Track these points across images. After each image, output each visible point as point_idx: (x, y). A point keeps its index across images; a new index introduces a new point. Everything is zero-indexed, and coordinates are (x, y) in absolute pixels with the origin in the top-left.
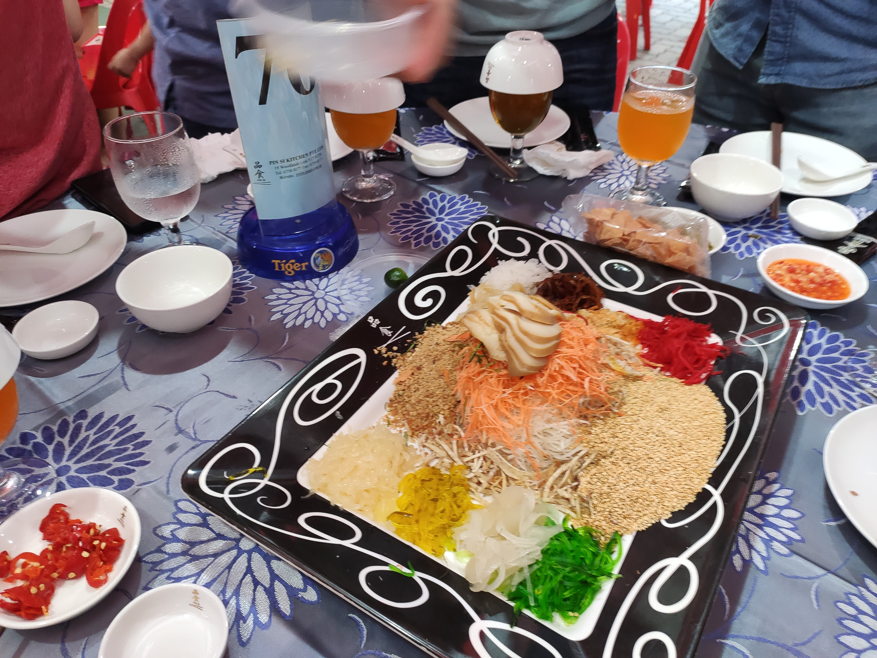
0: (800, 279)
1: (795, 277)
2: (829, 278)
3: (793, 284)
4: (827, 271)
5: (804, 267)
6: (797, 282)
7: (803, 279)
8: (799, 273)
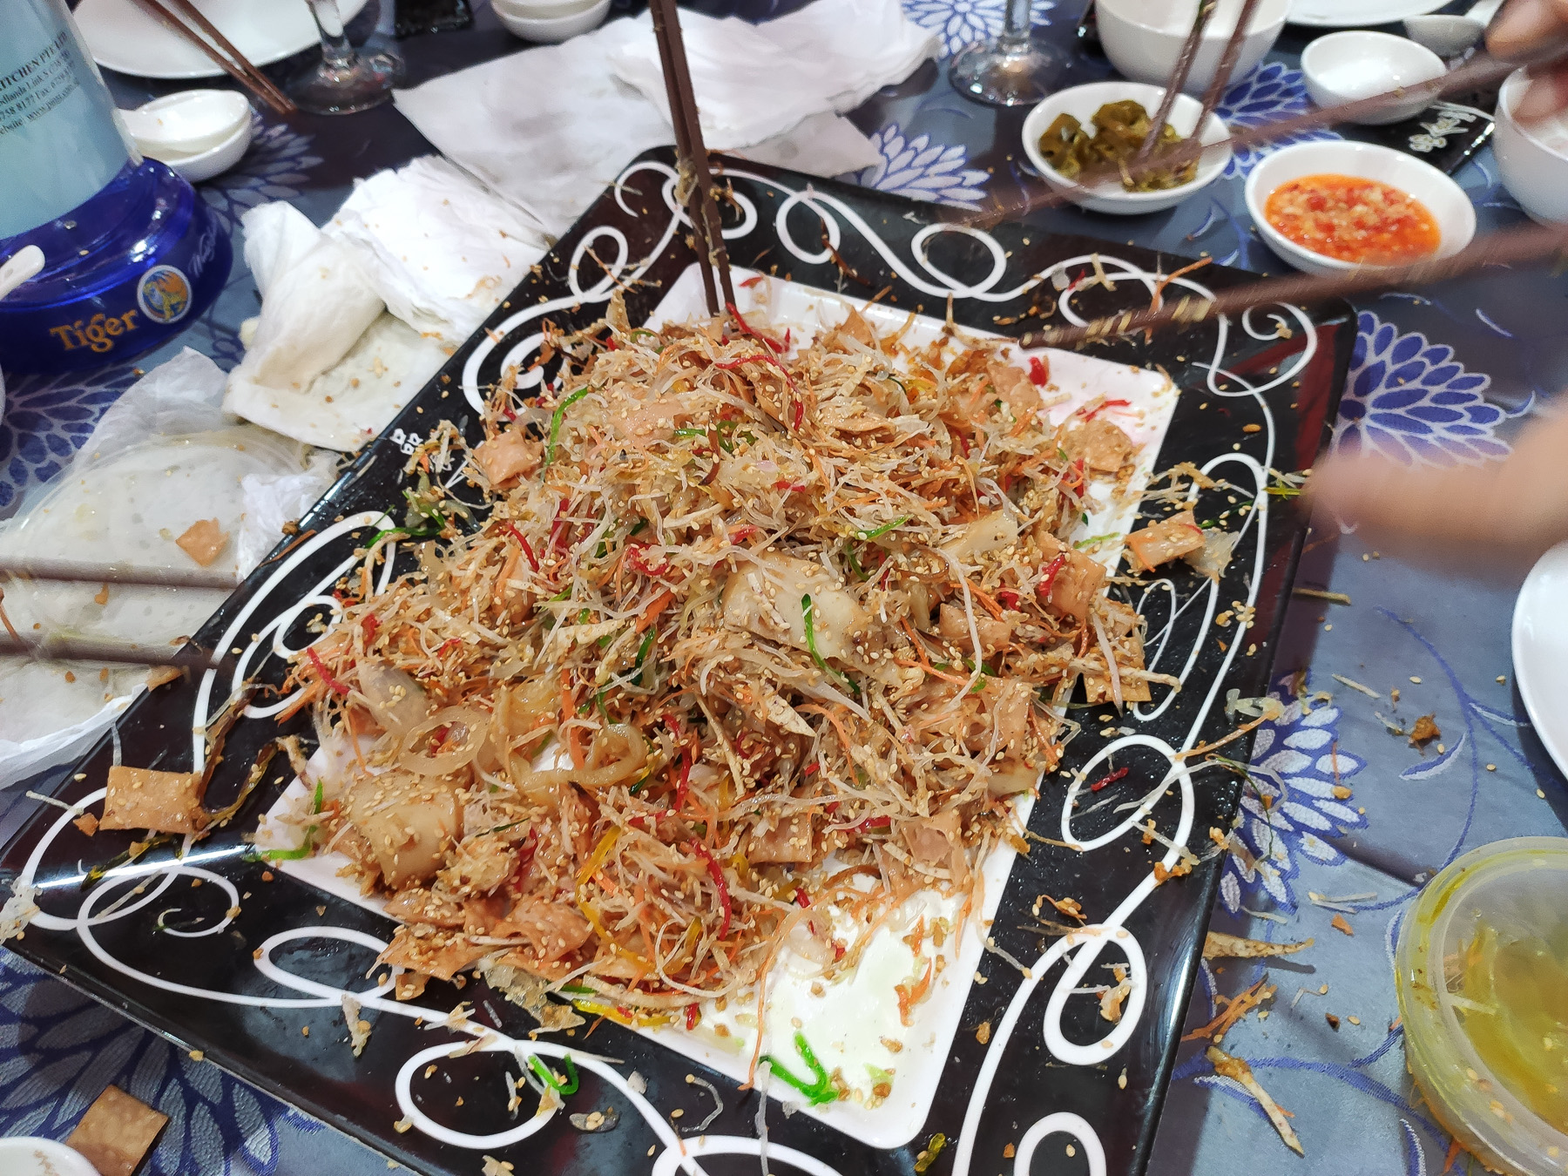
0: (1336, 221)
1: (1323, 217)
2: (1394, 212)
3: (1320, 236)
4: (1390, 196)
5: (1341, 193)
6: (1329, 228)
7: (1341, 220)
8: (1331, 209)
